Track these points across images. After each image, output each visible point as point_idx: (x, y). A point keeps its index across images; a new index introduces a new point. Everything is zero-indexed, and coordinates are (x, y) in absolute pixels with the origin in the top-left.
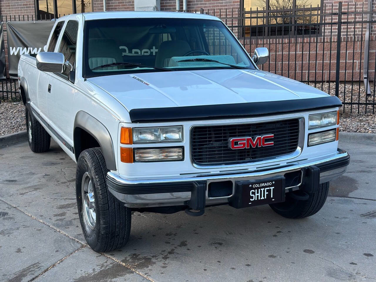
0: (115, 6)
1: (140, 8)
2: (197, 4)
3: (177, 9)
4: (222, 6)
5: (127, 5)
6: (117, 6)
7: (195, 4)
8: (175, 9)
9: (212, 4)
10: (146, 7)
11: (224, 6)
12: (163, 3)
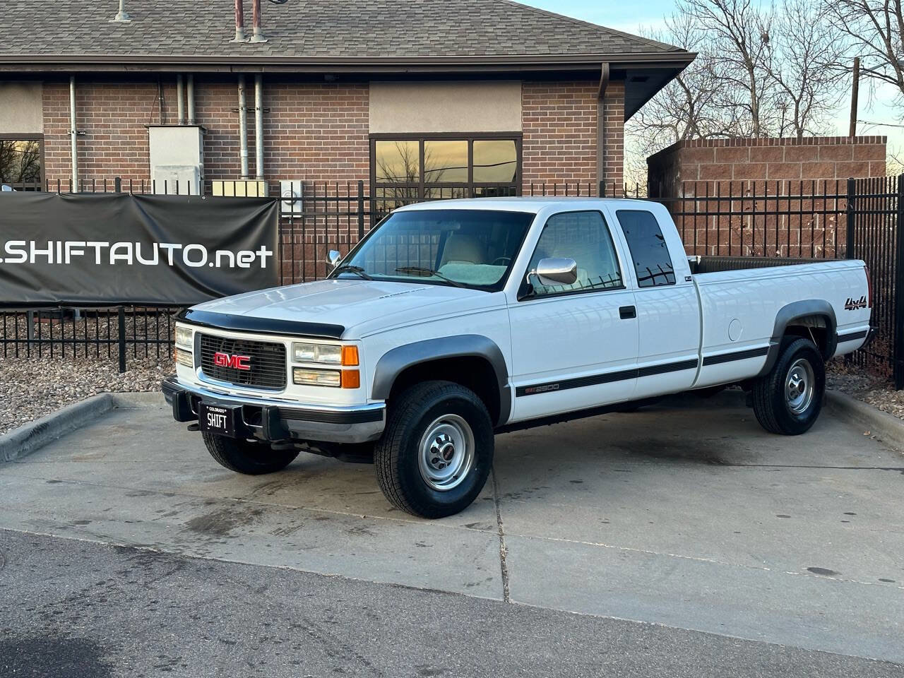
0: (97, 160)
1: (164, 167)
2: (284, 166)
3: (244, 172)
4: (334, 171)
5: (126, 160)
6: (102, 160)
7: (279, 166)
8: (240, 171)
9: (315, 167)
10: (178, 167)
11: (339, 171)
12: (211, 160)
